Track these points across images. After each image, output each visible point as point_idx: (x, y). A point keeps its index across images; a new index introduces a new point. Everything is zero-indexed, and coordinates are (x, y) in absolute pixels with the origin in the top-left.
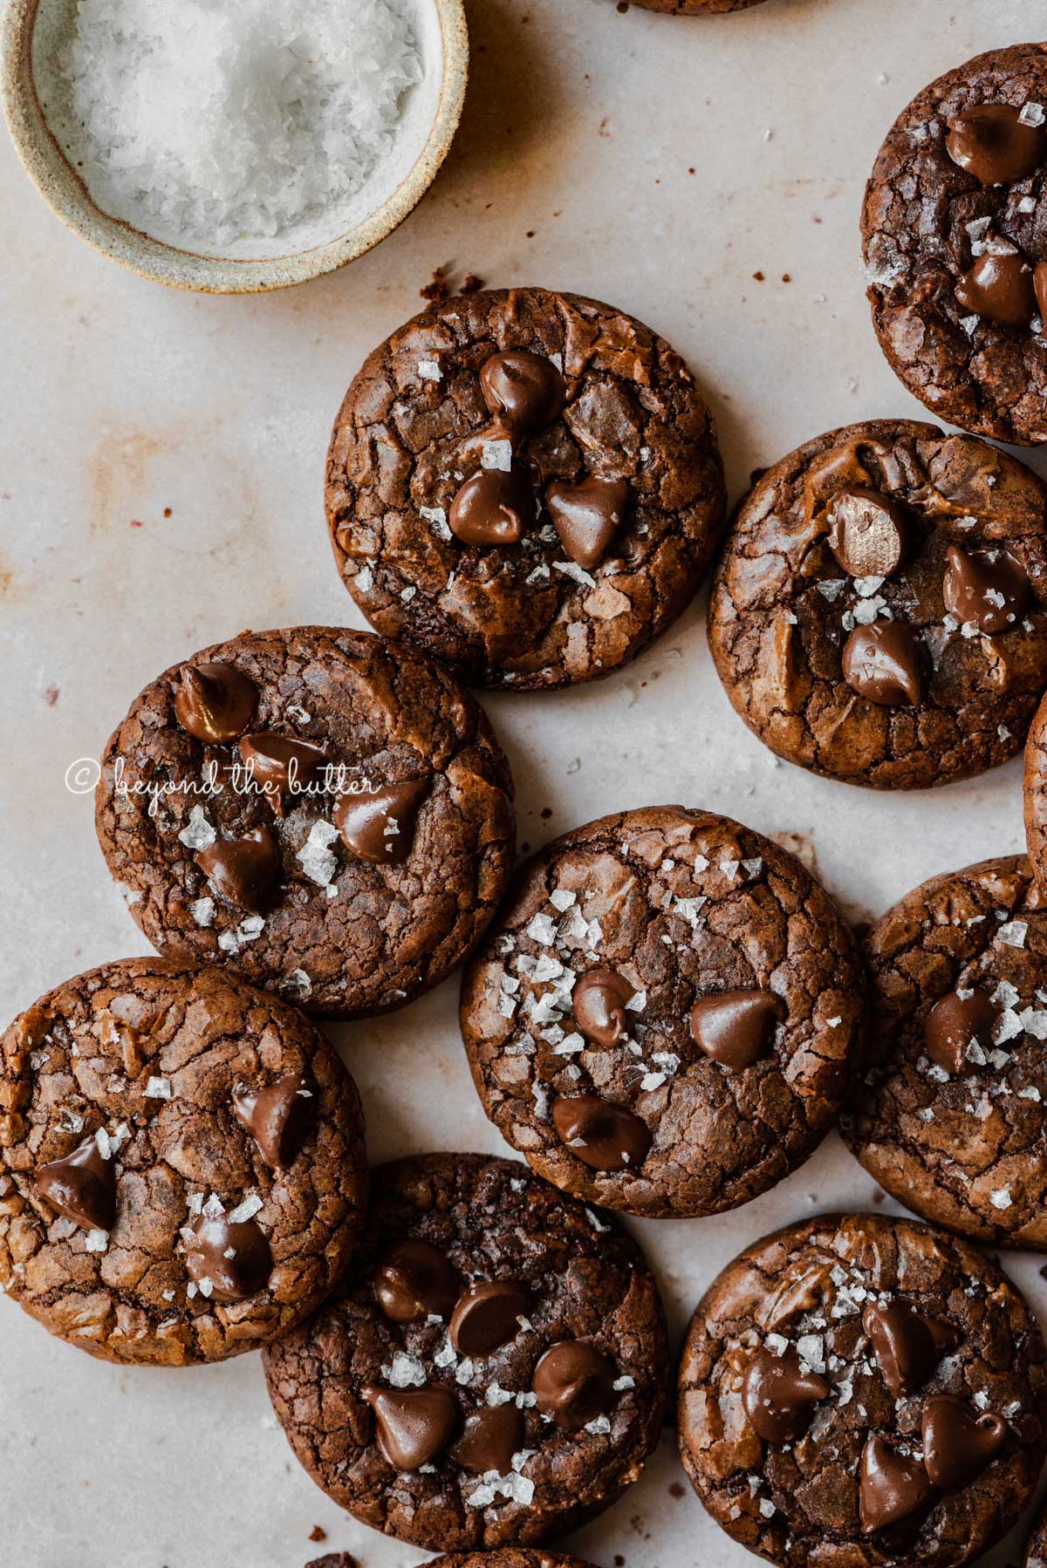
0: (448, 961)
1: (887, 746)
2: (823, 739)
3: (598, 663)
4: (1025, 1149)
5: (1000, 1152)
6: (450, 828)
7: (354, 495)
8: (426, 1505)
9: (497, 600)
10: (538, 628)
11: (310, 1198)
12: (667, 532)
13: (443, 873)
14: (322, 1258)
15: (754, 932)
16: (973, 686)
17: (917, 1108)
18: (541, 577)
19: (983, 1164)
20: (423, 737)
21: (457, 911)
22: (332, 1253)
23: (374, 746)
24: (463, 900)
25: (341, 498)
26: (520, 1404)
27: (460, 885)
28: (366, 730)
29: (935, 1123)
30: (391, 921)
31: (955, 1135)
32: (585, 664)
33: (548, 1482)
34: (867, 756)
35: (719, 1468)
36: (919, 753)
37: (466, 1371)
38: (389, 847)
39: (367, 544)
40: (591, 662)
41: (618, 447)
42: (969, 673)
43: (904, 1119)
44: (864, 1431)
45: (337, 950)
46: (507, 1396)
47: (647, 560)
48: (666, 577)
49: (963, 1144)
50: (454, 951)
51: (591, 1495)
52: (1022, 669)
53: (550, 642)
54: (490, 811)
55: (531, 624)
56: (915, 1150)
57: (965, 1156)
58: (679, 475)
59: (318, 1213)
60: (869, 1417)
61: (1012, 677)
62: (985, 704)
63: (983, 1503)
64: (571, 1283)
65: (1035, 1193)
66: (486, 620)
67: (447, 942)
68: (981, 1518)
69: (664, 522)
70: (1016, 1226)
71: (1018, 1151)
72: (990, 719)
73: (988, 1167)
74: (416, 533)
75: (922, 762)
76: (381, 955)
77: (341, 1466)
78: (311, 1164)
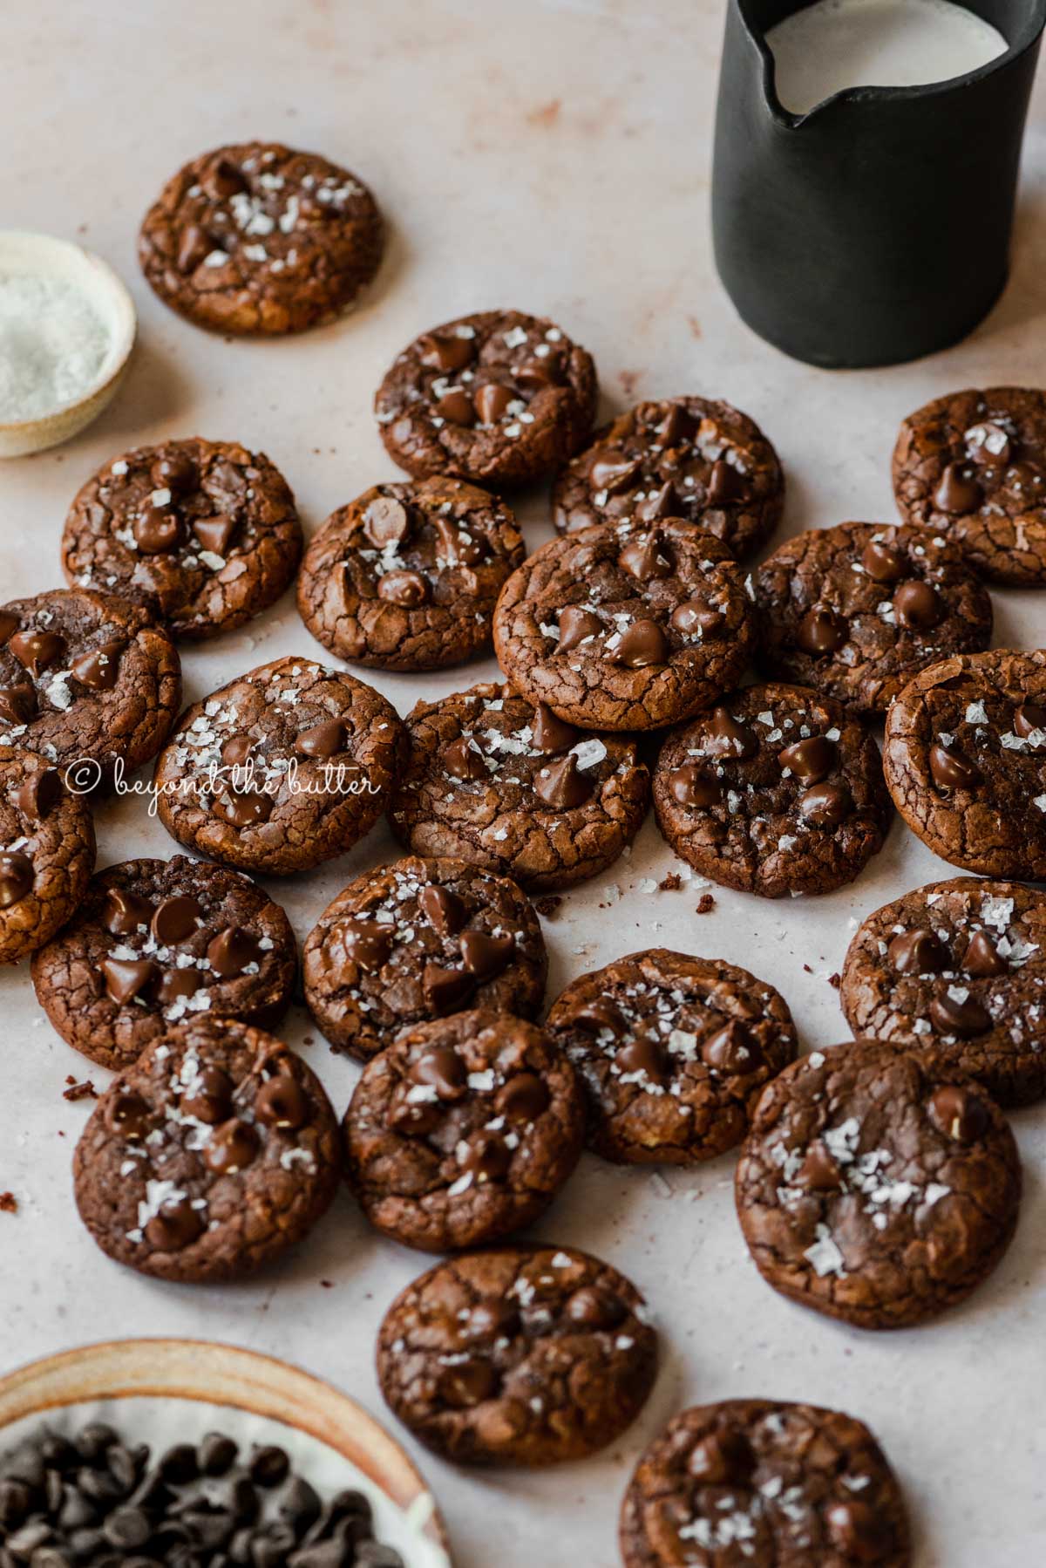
0: (143, 740)
1: (408, 628)
2: (369, 627)
3: (229, 606)
4: (513, 809)
5: (497, 813)
6: (140, 661)
7: (77, 539)
8: (139, 1023)
9: (164, 572)
10: (191, 590)
11: (58, 836)
12: (266, 535)
13: (137, 685)
14: (66, 871)
15: (331, 695)
16: (457, 592)
17: (443, 796)
18: (190, 564)
19: (487, 821)
20: (122, 617)
21: (147, 710)
22: (72, 868)
23: (93, 627)
24: (150, 702)
25: (72, 542)
26: (199, 966)
27: (148, 692)
28: (87, 619)
29: (455, 802)
30: (107, 714)
31: (468, 807)
32: (221, 607)
33: (220, 1000)
34: (397, 635)
35: (331, 985)
36: (429, 632)
37: (164, 954)
38: (102, 673)
39: (85, 559)
40: (225, 606)
41: (234, 492)
42: (455, 586)
43: (436, 804)
44: (423, 957)
45: (73, 732)
46: (191, 960)
47: (256, 546)
48: (268, 556)
49: (473, 811)
50: (147, 733)
51: (248, 1007)
52: (486, 581)
53: (199, 602)
54: (165, 655)
55: (187, 588)
56: (446, 821)
57: (475, 818)
58: (271, 505)
59: (63, 843)
60: (426, 947)
61: (481, 586)
62: (466, 602)
63: (504, 989)
64: (228, 902)
65: (522, 831)
66: (159, 583)
67: (141, 726)
68: (504, 999)
69: (264, 530)
70: (513, 857)
71: (508, 810)
72: (470, 609)
73: (491, 823)
74: (115, 548)
75: (432, 637)
76: (99, 733)
77: (84, 1009)
78: (58, 818)
